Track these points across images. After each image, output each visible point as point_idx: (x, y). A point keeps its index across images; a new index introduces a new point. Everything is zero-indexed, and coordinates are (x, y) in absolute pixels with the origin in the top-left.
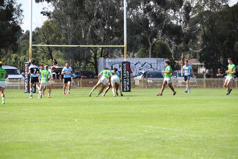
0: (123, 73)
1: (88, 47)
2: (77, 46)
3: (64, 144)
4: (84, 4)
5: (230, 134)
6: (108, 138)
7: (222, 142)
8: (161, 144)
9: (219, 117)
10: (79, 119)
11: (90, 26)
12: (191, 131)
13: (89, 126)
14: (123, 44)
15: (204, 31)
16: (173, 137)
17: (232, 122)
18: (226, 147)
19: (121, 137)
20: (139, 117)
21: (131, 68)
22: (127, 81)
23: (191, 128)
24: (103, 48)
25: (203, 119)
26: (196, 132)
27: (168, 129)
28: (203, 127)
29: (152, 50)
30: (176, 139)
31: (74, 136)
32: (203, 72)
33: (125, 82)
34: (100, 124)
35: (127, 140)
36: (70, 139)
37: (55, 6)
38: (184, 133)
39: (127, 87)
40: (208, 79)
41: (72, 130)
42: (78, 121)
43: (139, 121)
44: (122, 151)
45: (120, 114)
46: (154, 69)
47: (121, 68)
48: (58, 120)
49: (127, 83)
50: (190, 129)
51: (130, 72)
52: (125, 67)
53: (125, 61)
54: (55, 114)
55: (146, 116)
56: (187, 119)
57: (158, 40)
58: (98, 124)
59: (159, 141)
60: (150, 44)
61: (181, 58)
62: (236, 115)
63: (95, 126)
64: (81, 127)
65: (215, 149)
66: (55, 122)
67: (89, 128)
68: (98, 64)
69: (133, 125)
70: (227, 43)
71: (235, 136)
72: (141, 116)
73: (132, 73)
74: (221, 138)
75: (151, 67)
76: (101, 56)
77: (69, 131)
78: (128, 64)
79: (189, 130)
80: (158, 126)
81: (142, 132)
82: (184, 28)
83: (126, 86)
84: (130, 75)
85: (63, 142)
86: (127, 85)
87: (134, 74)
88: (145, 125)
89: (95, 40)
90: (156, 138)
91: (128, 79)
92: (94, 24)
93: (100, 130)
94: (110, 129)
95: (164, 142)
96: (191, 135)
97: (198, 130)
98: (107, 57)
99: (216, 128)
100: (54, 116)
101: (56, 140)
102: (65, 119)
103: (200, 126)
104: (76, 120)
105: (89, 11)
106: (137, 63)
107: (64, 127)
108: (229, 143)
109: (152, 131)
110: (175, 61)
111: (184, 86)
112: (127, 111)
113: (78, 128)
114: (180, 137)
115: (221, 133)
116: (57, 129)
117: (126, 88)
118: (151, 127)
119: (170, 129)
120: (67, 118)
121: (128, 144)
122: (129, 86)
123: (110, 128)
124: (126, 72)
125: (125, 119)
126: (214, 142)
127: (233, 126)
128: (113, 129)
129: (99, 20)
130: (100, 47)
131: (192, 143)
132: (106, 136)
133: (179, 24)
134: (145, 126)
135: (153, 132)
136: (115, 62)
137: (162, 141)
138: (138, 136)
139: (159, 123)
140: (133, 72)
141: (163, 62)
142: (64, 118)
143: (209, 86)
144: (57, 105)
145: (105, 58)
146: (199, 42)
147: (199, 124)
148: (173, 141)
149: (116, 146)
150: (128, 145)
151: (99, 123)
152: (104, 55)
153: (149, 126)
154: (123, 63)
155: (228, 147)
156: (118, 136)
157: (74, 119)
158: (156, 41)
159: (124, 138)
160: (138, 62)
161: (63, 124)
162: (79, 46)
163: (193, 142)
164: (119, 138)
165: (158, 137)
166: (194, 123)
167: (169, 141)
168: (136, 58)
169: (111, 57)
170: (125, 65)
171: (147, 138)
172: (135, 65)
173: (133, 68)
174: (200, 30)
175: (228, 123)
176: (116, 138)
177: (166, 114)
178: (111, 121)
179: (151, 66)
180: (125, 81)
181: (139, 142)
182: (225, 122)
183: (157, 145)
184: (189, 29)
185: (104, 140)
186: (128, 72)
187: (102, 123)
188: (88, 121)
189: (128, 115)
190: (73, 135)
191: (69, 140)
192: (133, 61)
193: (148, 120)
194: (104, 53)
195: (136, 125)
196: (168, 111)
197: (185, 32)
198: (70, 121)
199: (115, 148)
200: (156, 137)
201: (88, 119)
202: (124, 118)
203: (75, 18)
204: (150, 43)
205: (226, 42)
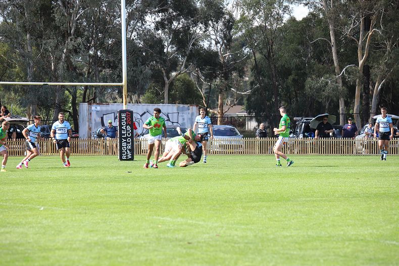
0: (121, 129)
1: (62, 86)
2: (42, 83)
3: (20, 248)
4: (53, 13)
5: (300, 231)
6: (96, 239)
7: (285, 243)
8: (185, 248)
9: (280, 203)
10: (46, 207)
11: (65, 51)
12: (234, 226)
13: (65, 218)
14: (121, 81)
15: (255, 59)
16: (205, 236)
17: (302, 210)
18: (292, 252)
19: (119, 237)
20: (147, 203)
21: (134, 120)
22: (127, 143)
23: (235, 221)
24: (86, 87)
25: (255, 206)
26: (243, 227)
27: (197, 222)
28: (255, 219)
29: (169, 91)
30: (210, 240)
31: (38, 235)
32: (255, 128)
33: (124, 144)
34: (82, 215)
35: (128, 241)
36: (32, 240)
37: (4, 17)
38: (224, 229)
39: (127, 153)
40: (262, 140)
41: (34, 225)
42: (44, 210)
43: (148, 209)
44: (119, 259)
45: (116, 198)
46: (173, 123)
47: (117, 120)
48: (10, 208)
49: (127, 145)
50: (233, 222)
51: (133, 127)
52: (124, 119)
53: (124, 109)
54: (4, 199)
55: (159, 201)
56: (227, 205)
57: (179, 74)
58: (79, 215)
59: (181, 243)
60: (167, 82)
61: (218, 105)
62: (308, 199)
63: (74, 219)
64: (50, 221)
65: (275, 256)
66: (5, 212)
67: (63, 222)
68: (79, 114)
69: (139, 216)
70: (294, 80)
71: (307, 233)
72: (151, 200)
73: (136, 128)
74: (285, 237)
75: (169, 120)
76: (84, 101)
77: (30, 227)
78: (130, 114)
79: (232, 225)
80: (179, 218)
81: (152, 228)
82: (222, 55)
83: (126, 151)
84: (132, 133)
85: (19, 245)
86: (127, 149)
87: (139, 131)
88: (159, 216)
89: (73, 73)
90: (176, 238)
91: (129, 140)
92: (70, 47)
93: (82, 224)
94: (99, 223)
95: (190, 245)
96: (236, 233)
97: (247, 225)
98: (94, 102)
99: (276, 221)
100: (3, 202)
101: (8, 242)
102: (22, 207)
103: (250, 217)
104: (42, 209)
105: (63, 25)
106: (145, 113)
107: (21, 220)
108: (297, 246)
109: (171, 226)
110: (208, 109)
111: (223, 150)
112: (127, 193)
113: (44, 221)
114: (217, 235)
115: (284, 229)
116: (8, 223)
117: (127, 155)
118: (168, 219)
119: (201, 223)
120: (25, 206)
121: (130, 248)
122: (132, 150)
123: (100, 221)
124: (126, 128)
125: (124, 206)
126: (272, 245)
127: (304, 217)
128: (104, 222)
129: (79, 40)
130: (81, 86)
131: (236, 245)
132: (92, 235)
133: (214, 48)
134: (158, 218)
135: (172, 228)
136: (106, 111)
137: (186, 243)
138: (147, 235)
139: (182, 213)
140: (138, 127)
141: (187, 112)
142: (20, 205)
143: (264, 152)
144: (8, 183)
145: (90, 104)
146: (247, 79)
147: (247, 214)
148: (205, 242)
149: (110, 252)
150: (131, 250)
151: (80, 213)
152: (89, 99)
153: (164, 218)
154: (121, 112)
155: (295, 253)
156: (113, 234)
157: (38, 207)
158: (176, 76)
159: (123, 237)
160: (145, 111)
161: (18, 216)
162: (47, 84)
163: (239, 245)
164: (115, 238)
165: (180, 236)
166: (240, 212)
167: (199, 242)
168: (144, 104)
169: (101, 103)
170: (123, 115)
171: (161, 238)
172: (141, 116)
173: (137, 120)
174: (249, 57)
175: (295, 212)
176: (109, 238)
177: (194, 197)
178: (100, 210)
179: (168, 117)
180: (124, 142)
181: (148, 244)
182: (292, 210)
183: (179, 249)
184: (230, 56)
185: (89, 241)
186: (129, 128)
187: (86, 213)
188: (63, 209)
189: (129, 199)
190: (36, 234)
191: (29, 243)
192: (137, 109)
193: (164, 208)
194: (89, 96)
195: (143, 216)
196: (197, 192)
197: (224, 62)
198: (30, 209)
199: (109, 256)
200: (177, 236)
201: (62, 206)
202: (123, 204)
203: (39, 36)
204: (165, 79)
205: (291, 78)
